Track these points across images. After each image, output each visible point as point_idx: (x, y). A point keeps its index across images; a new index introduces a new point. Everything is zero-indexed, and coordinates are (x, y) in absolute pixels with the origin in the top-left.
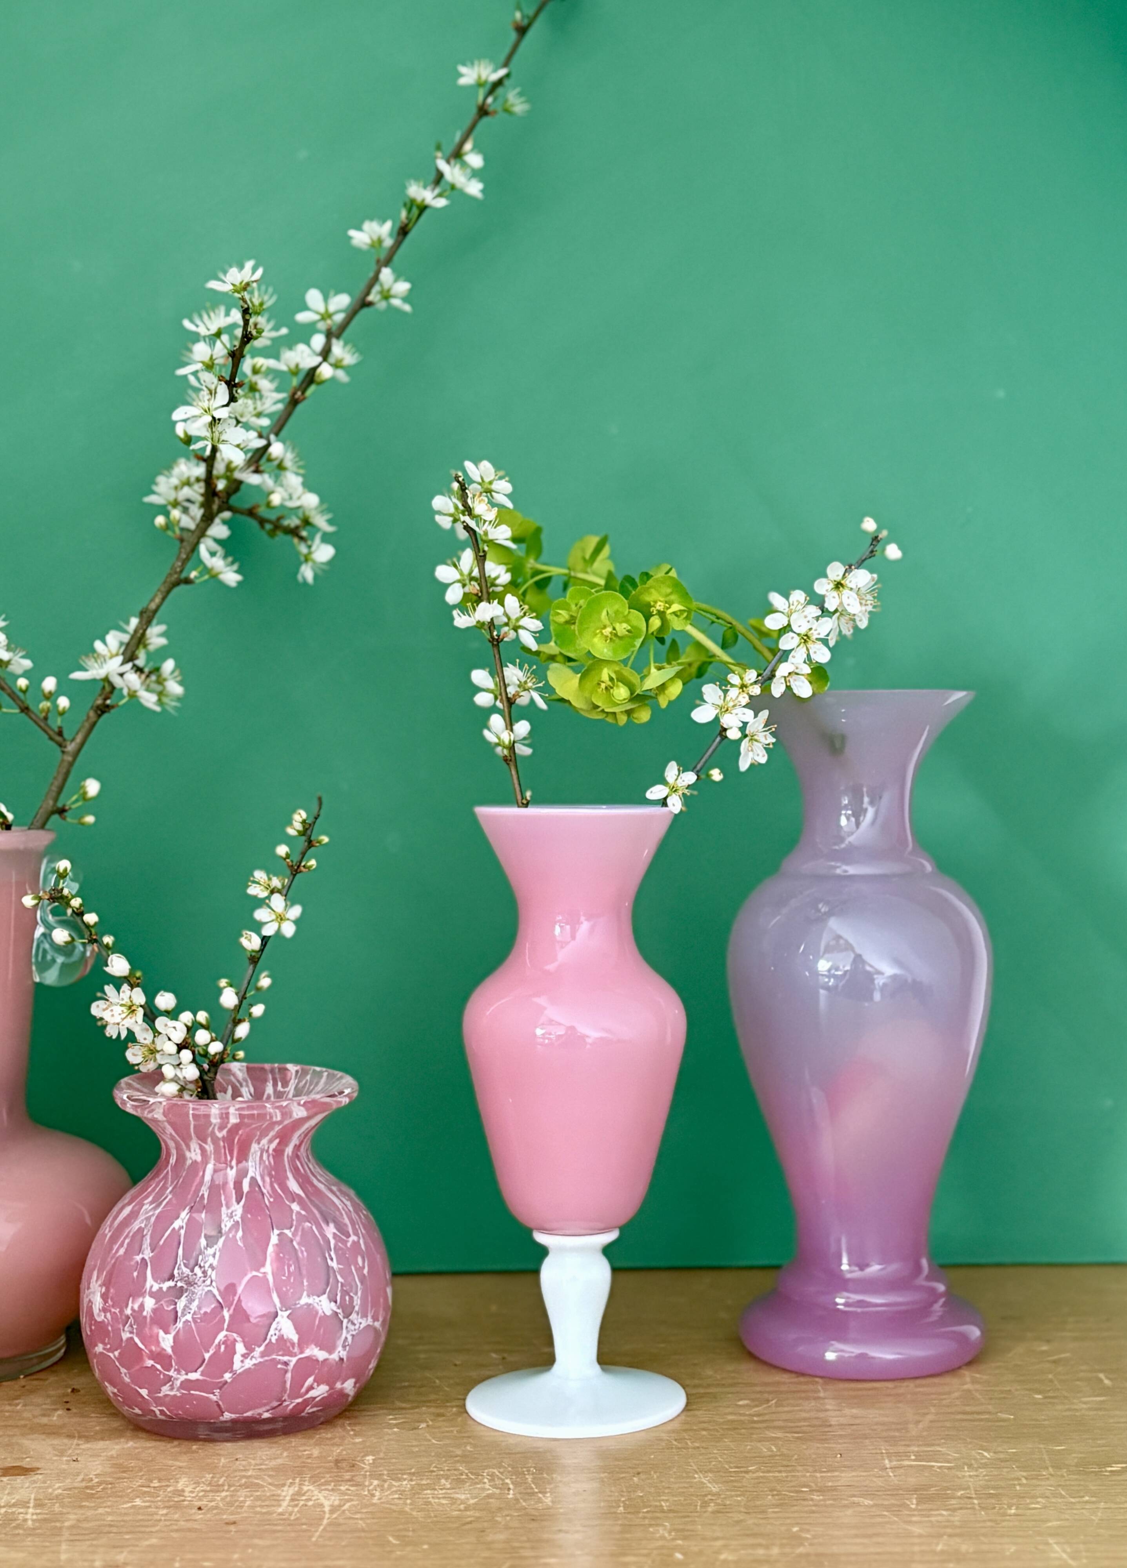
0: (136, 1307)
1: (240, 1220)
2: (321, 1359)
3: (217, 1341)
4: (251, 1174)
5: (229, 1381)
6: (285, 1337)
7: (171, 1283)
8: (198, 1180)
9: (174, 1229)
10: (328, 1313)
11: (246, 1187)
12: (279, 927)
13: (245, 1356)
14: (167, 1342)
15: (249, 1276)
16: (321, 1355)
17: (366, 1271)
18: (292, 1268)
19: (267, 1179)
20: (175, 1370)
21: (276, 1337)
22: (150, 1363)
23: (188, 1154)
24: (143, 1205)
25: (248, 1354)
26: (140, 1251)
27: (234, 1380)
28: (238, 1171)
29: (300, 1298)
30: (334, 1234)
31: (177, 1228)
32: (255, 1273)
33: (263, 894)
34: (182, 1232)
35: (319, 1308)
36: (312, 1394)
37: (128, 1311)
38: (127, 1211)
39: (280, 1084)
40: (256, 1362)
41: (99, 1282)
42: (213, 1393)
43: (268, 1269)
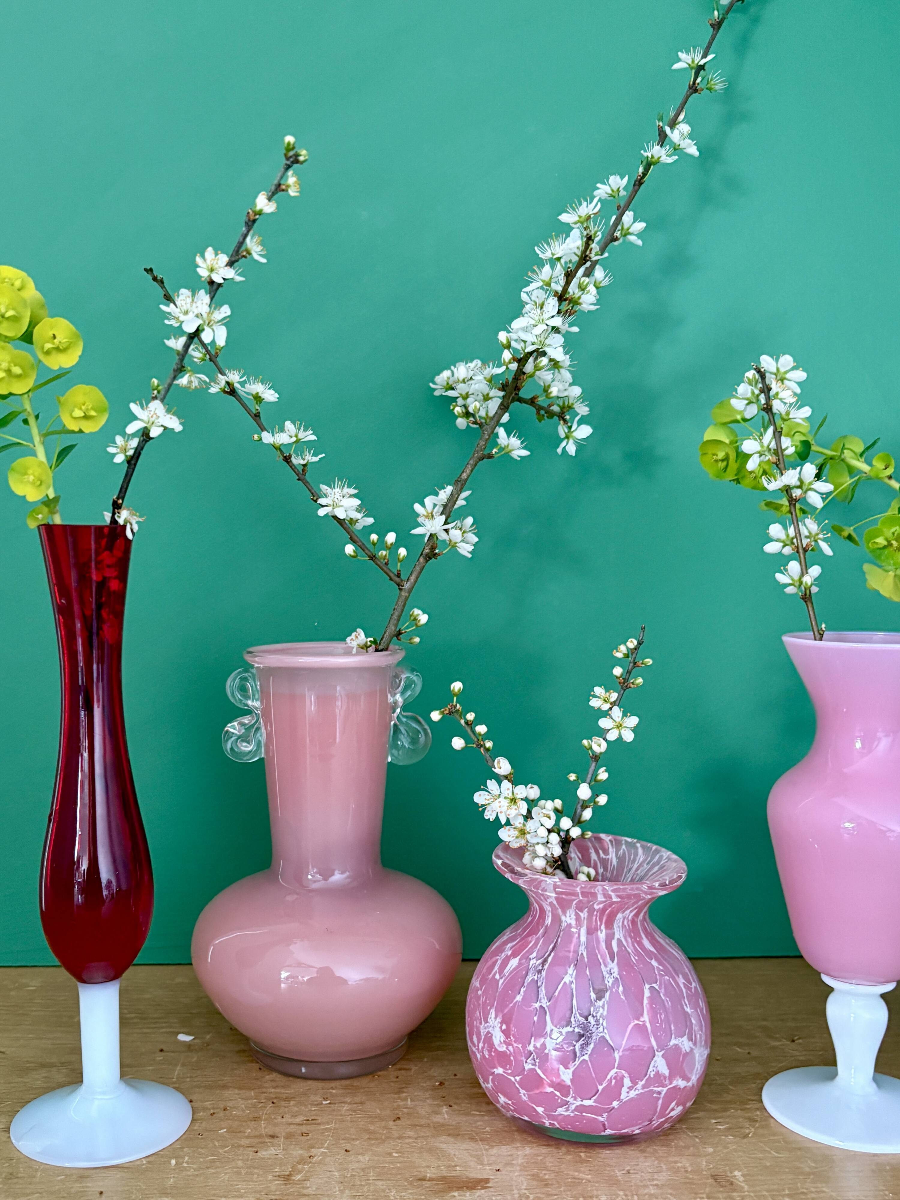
0: (538, 1045)
1: (618, 977)
2: (682, 1087)
3: (609, 1077)
4: (617, 936)
5: (616, 1107)
6: (660, 1072)
7: (569, 1029)
8: (575, 940)
9: (565, 983)
10: (688, 1050)
11: (615, 948)
12: (620, 734)
13: (630, 1088)
14: (566, 1076)
15: (632, 1024)
16: (681, 1083)
17: (704, 1011)
18: (663, 1016)
19: (629, 940)
20: (572, 1097)
21: (654, 1073)
22: (549, 1090)
23: (563, 918)
24: (530, 959)
25: (632, 1087)
26: (537, 999)
27: (620, 1107)
28: (607, 935)
29: (670, 1041)
30: (684, 983)
31: (568, 982)
32: (636, 1022)
33: (606, 707)
34: (574, 986)
35: (682, 1047)
36: (672, 1114)
37: (531, 1048)
38: (514, 962)
39: (601, 852)
40: (639, 1093)
41: (499, 1020)
42: (602, 1116)
43: (646, 1018)
